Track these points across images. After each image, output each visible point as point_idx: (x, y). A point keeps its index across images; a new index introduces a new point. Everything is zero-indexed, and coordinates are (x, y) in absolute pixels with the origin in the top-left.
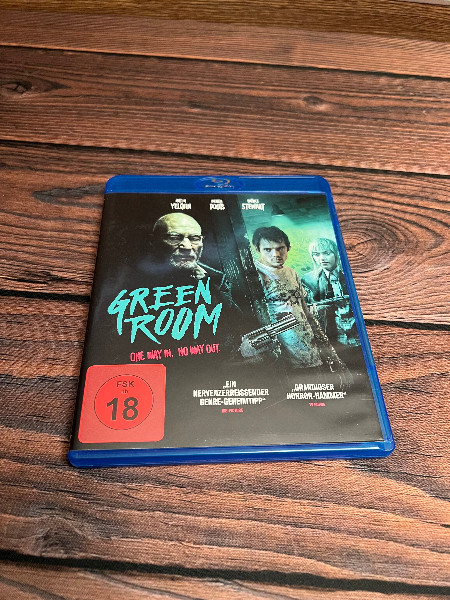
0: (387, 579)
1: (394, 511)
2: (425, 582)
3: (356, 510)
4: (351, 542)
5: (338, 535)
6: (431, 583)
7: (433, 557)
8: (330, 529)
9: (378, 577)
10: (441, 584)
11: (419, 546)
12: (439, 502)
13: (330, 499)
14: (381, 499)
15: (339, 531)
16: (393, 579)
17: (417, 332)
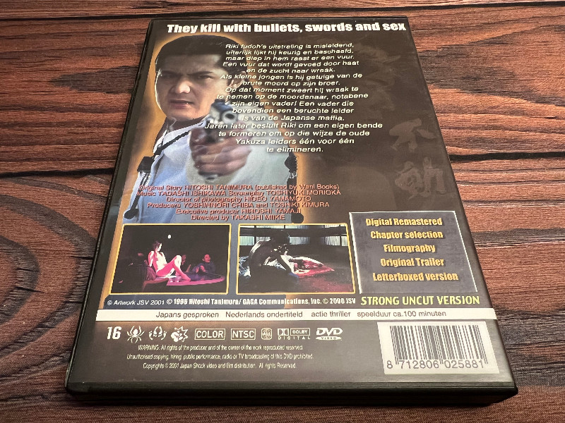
0: (511, 151)
1: (504, 113)
2: (540, 151)
3: (473, 116)
4: (473, 134)
5: (462, 131)
6: (547, 151)
7: (545, 136)
8: (456, 128)
9: (502, 151)
10: (555, 150)
11: (531, 131)
12: (539, 105)
13: (450, 112)
14: (492, 108)
15: (463, 128)
16: (514, 151)
17: (494, 9)
